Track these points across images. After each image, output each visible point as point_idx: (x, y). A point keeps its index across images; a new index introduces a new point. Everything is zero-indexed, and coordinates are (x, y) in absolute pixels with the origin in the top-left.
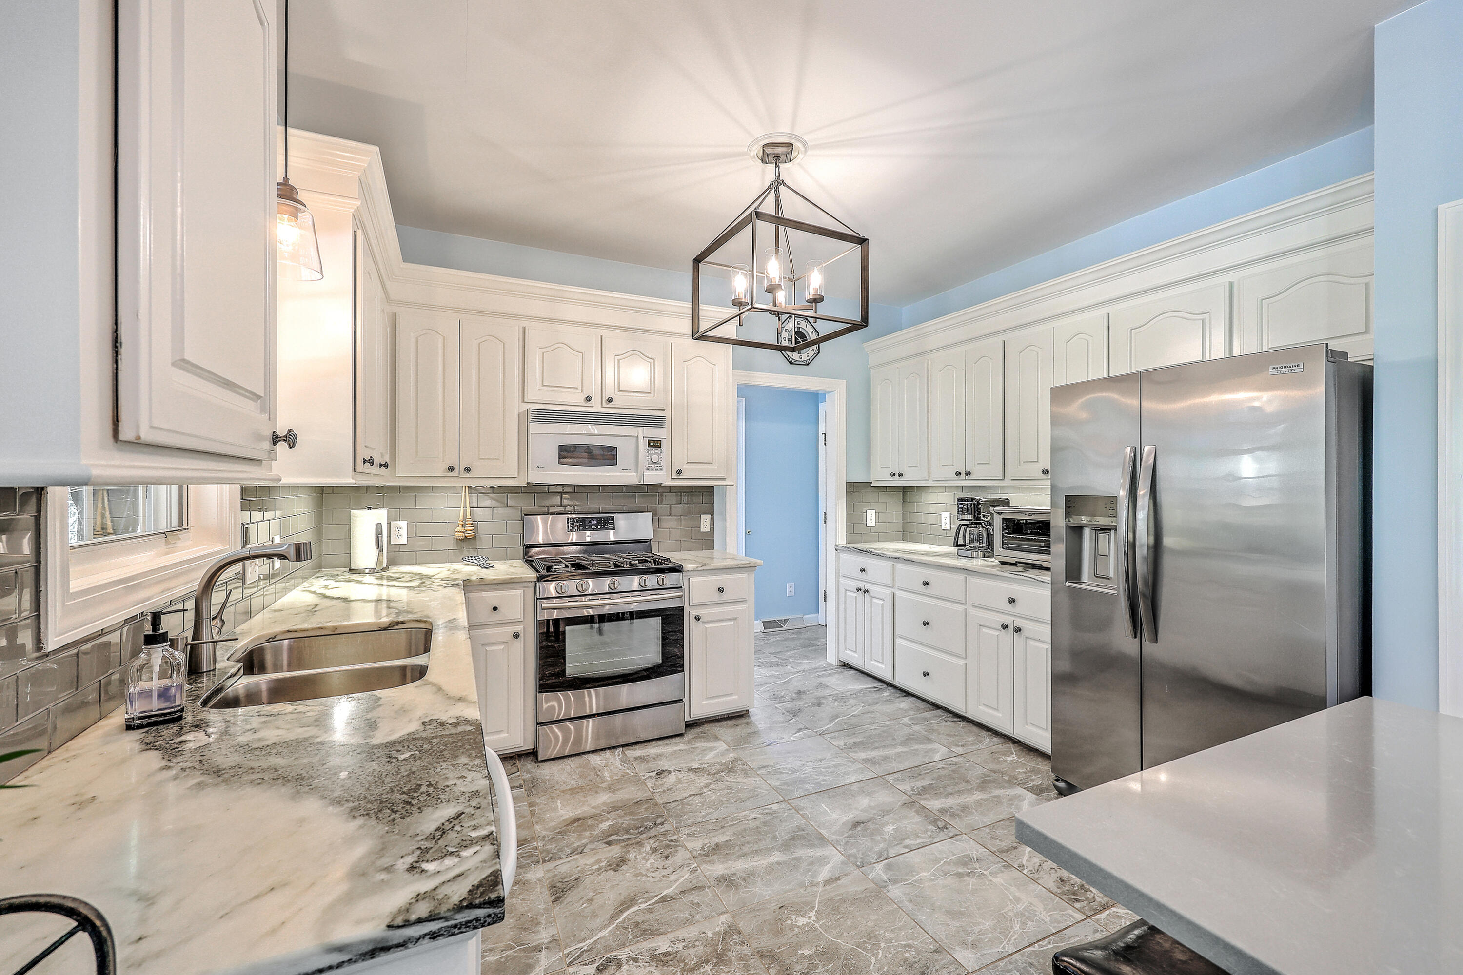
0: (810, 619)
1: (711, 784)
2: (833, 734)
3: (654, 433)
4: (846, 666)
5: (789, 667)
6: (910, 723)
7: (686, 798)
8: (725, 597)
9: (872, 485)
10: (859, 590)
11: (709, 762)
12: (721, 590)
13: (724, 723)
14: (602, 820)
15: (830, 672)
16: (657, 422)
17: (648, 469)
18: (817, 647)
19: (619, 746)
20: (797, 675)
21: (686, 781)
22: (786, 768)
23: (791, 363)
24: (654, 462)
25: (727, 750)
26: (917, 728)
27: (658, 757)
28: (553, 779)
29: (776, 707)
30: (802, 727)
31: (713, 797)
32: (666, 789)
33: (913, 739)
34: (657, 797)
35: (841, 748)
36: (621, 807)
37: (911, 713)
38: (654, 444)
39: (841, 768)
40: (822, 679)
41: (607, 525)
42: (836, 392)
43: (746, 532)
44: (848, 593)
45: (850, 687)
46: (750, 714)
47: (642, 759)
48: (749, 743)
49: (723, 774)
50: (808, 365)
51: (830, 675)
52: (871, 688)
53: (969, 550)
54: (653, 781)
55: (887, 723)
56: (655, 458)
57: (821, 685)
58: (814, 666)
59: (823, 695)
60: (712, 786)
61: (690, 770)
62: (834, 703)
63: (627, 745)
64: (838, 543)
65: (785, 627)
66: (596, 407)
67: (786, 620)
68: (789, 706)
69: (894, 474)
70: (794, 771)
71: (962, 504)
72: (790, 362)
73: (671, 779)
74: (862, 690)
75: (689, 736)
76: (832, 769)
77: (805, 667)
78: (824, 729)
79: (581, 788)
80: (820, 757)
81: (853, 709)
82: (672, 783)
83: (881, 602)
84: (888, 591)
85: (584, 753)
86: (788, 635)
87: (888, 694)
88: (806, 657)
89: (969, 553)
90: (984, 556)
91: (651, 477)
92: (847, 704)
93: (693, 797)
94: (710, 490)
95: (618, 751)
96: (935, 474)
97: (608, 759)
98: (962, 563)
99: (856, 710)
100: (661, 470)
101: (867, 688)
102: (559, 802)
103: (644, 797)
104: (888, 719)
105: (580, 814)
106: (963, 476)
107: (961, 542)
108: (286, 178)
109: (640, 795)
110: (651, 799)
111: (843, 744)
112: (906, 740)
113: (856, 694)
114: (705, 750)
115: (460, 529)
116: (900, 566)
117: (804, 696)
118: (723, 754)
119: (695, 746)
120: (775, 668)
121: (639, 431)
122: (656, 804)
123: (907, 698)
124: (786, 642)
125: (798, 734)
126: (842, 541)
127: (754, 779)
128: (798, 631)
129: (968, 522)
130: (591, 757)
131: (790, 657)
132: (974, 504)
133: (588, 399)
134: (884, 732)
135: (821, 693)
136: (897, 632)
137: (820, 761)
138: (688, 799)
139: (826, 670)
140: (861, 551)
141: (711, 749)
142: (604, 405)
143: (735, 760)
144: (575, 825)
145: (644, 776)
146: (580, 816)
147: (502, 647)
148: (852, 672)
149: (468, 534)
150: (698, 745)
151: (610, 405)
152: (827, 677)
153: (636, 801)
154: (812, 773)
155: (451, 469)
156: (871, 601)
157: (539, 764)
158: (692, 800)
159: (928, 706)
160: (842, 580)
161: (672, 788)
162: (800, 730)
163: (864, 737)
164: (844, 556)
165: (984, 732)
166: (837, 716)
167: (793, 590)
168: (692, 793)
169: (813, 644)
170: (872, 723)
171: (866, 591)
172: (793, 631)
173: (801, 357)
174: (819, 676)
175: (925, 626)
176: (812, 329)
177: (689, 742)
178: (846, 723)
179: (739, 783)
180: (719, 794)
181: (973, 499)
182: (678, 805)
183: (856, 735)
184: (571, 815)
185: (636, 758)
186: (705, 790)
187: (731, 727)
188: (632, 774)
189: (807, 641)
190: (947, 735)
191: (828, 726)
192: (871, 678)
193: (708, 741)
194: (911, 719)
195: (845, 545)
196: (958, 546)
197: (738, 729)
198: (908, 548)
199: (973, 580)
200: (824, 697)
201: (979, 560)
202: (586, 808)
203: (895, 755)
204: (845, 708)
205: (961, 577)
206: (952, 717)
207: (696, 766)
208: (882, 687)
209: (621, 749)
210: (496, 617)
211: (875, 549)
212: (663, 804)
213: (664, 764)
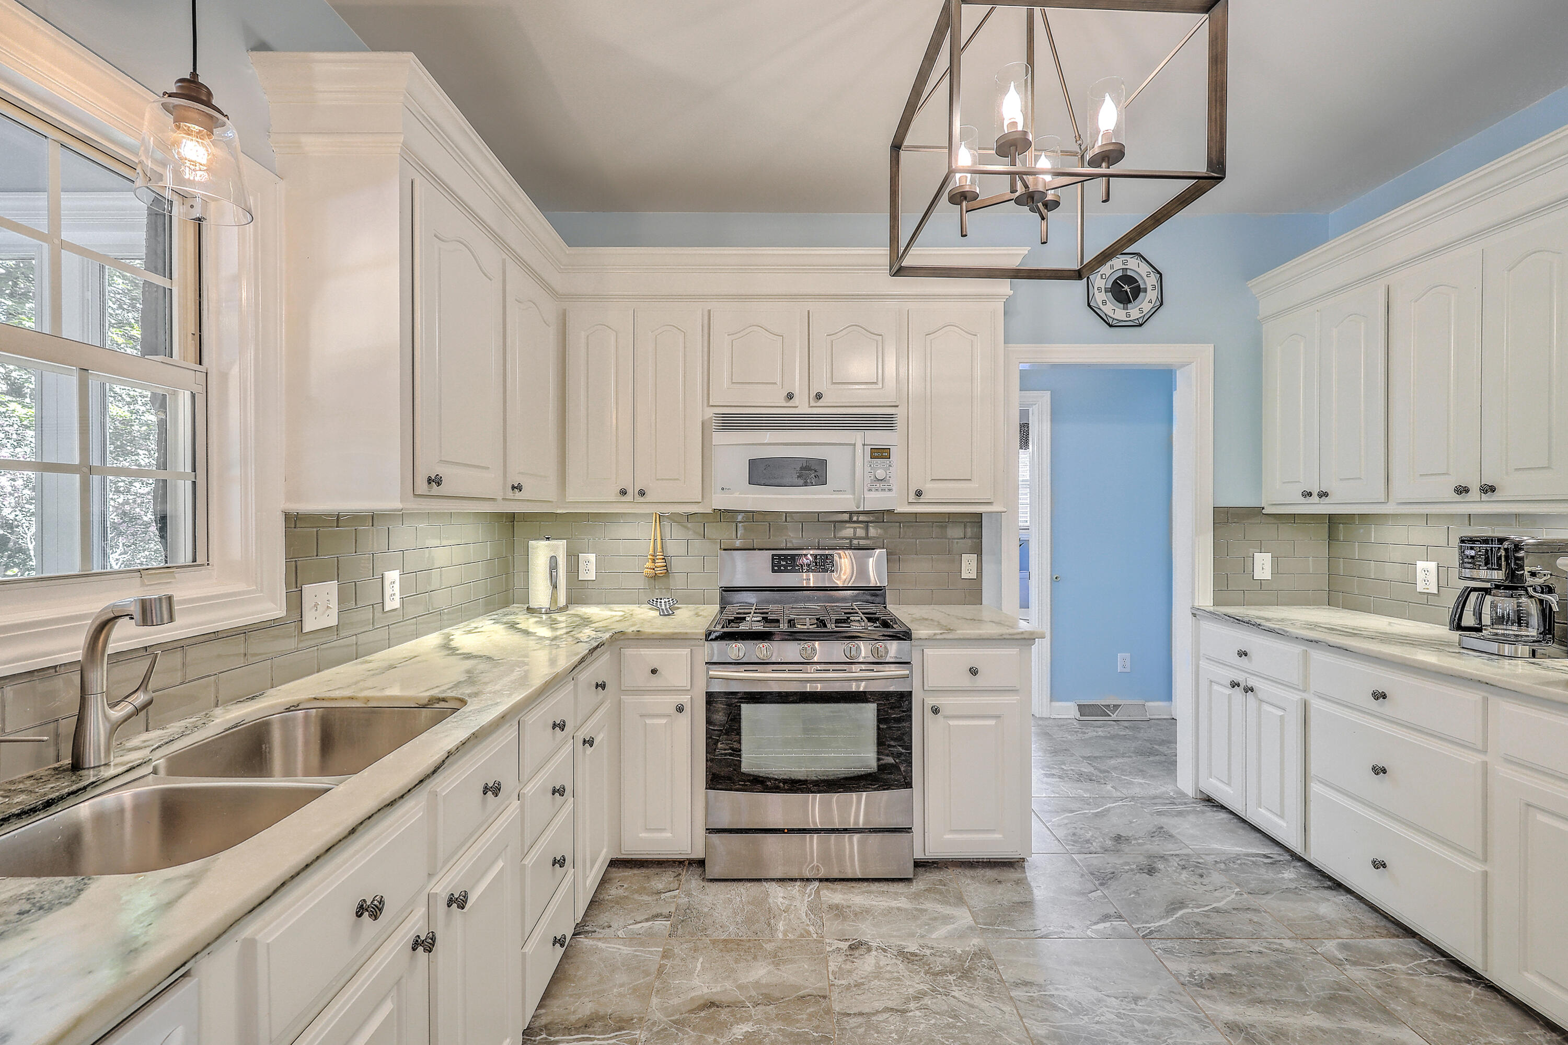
0: (1156, 708)
1: (925, 994)
2: (1169, 944)
3: (878, 438)
4: (1209, 801)
5: (1109, 787)
6: (1340, 957)
7: (878, 1012)
8: (980, 681)
9: (1264, 511)
10: (1234, 685)
11: (935, 945)
12: (974, 672)
13: (980, 872)
14: (741, 1018)
15: (1181, 808)
16: (886, 422)
17: (870, 490)
18: (1163, 758)
19: (815, 879)
20: (1120, 803)
21: (888, 976)
22: (1065, 998)
23: (1111, 326)
24: (879, 480)
25: (971, 928)
26: (1357, 973)
27: (864, 912)
28: (711, 915)
29: (1073, 860)
30: (1111, 911)
31: (922, 1026)
32: (852, 982)
33: (1347, 1000)
34: (834, 996)
35: (1182, 979)
36: (778, 999)
37: (1345, 932)
38: (880, 453)
39: (1176, 1032)
40: (1163, 820)
41: (824, 565)
42: (1194, 364)
43: (1052, 578)
44: (1215, 687)
45: (1215, 846)
46: (1026, 864)
47: (838, 911)
48: (1011, 923)
49: (951, 978)
50: (1141, 325)
51: (1180, 814)
52: (1257, 855)
53: (1489, 640)
54: (840, 960)
55: (1288, 944)
56: (880, 473)
57: (1160, 832)
58: (1153, 792)
59: (1162, 853)
60: (927, 1001)
61: (902, 954)
62: (1180, 874)
63: (827, 880)
64: (1196, 605)
65: (1114, 717)
66: (802, 406)
67: (1116, 707)
68: (1095, 862)
69: (1310, 494)
70: (1080, 1010)
71: (1472, 548)
72: (1108, 324)
73: (867, 963)
74: (1238, 857)
75: (918, 885)
76: (1156, 1029)
77: (1137, 791)
78: (1153, 926)
79: (739, 943)
80: (1136, 990)
81: (1217, 894)
82: (866, 974)
83: (1281, 713)
84: (1296, 697)
85: (766, 880)
86: (1115, 730)
87: (1292, 876)
88: (1141, 773)
89: (1494, 647)
90: (1534, 654)
91: (875, 500)
92: (1205, 881)
93: (887, 1015)
94: (976, 520)
95: (811, 886)
96: (1401, 490)
97: (793, 898)
98: (1473, 665)
99: (1223, 898)
100: (890, 490)
101: (1248, 855)
102: (701, 960)
103: (815, 989)
104: (1291, 934)
105: (717, 993)
106: (1475, 494)
107: (1469, 620)
108: (194, 74)
109: (812, 984)
110: (825, 997)
111: (1186, 972)
112: (1330, 998)
113: (1227, 863)
114: (935, 919)
115: (649, 564)
116: (1318, 656)
117: (1125, 847)
118: (962, 935)
119: (923, 907)
120: (1088, 785)
121: (857, 437)
122: (828, 1011)
123: (1334, 893)
124: (1111, 742)
125: (1101, 926)
126: (1206, 600)
127: (1001, 1006)
128: (1134, 725)
129: (1488, 585)
130: (773, 888)
131: (1115, 768)
132: (1506, 550)
133: (790, 396)
134: (1279, 964)
135: (1155, 847)
136: (1314, 769)
137: (1136, 999)
138: (881, 1017)
139: (1174, 804)
140: (1238, 621)
141: (947, 919)
142: (812, 404)
143: (980, 954)
144: (702, 1014)
145: (830, 945)
146: (716, 998)
147: (664, 721)
148: (1223, 815)
149: (659, 571)
150: (928, 905)
151: (820, 403)
152: (1173, 816)
153: (801, 993)
154: (1114, 1026)
155: (623, 492)
156: (1259, 709)
157: (706, 884)
158: (886, 1021)
159: (1384, 922)
160: (1203, 663)
161: (863, 984)
162: (1106, 918)
163: (1234, 967)
164: (1209, 627)
165: (1542, 1032)
166: (1182, 904)
167: (1128, 664)
168: (890, 1004)
169: (1157, 750)
170: (1254, 937)
171: (1249, 690)
172: (1126, 724)
173: (1128, 315)
174: (1159, 813)
175: (1377, 774)
176: (1149, 269)
177: (916, 896)
178: (1198, 924)
179: (972, 1006)
180: (933, 1022)
181: (1501, 541)
182: (859, 1026)
183: (1215, 957)
184: (706, 991)
185: (830, 907)
186: (912, 1005)
187: (990, 883)
188: (815, 936)
189: (1148, 745)
190: (1435, 1012)
191: (1162, 923)
192: (1258, 835)
193: (947, 903)
194: (1344, 947)
195: (1212, 609)
196: (1459, 627)
197: (1000, 889)
198: (1341, 622)
199: (1504, 708)
200: (1163, 858)
201: (1519, 662)
202: (728, 985)
203: (1303, 1031)
204: (1200, 889)
205: (1473, 697)
206: (1445, 965)
207: (912, 947)
208: (1281, 858)
209: (817, 884)
210: (655, 682)
211: (1267, 620)
212: (839, 1013)
213: (866, 931)
